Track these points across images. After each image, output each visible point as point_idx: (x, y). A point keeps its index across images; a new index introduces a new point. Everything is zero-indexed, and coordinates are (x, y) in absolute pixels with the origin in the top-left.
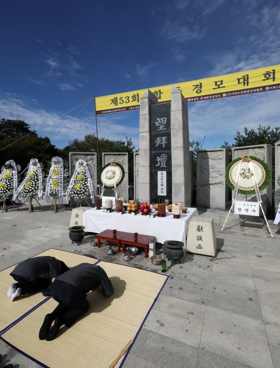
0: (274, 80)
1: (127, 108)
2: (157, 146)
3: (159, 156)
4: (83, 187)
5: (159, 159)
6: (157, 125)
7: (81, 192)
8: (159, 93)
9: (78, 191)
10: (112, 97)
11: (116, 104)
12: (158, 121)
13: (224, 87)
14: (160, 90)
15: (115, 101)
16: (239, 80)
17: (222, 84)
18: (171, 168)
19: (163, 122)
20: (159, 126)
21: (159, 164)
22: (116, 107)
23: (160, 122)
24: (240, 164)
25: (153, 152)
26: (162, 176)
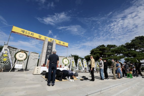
0: (64, 45)
1: (28, 36)
2: (48, 52)
3: (48, 55)
4: (7, 60)
7: (6, 62)
9: (4, 62)
10: (23, 30)
11: (24, 33)
12: (49, 46)
14: (41, 36)
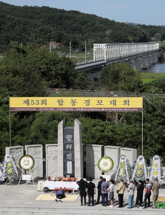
0: (128, 105)
1: (37, 108)
2: (67, 149)
3: (68, 154)
4: (12, 171)
5: (68, 155)
6: (67, 138)
8: (61, 101)
9: (10, 173)
11: (28, 104)
12: (67, 136)
13: (103, 105)
14: (62, 100)
15: (27, 102)
16: (111, 101)
17: (101, 102)
18: (74, 160)
19: (70, 137)
20: (67, 139)
21: (68, 158)
22: (28, 106)
23: (68, 137)
24: (103, 160)
25: (65, 152)
26: (69, 164)
